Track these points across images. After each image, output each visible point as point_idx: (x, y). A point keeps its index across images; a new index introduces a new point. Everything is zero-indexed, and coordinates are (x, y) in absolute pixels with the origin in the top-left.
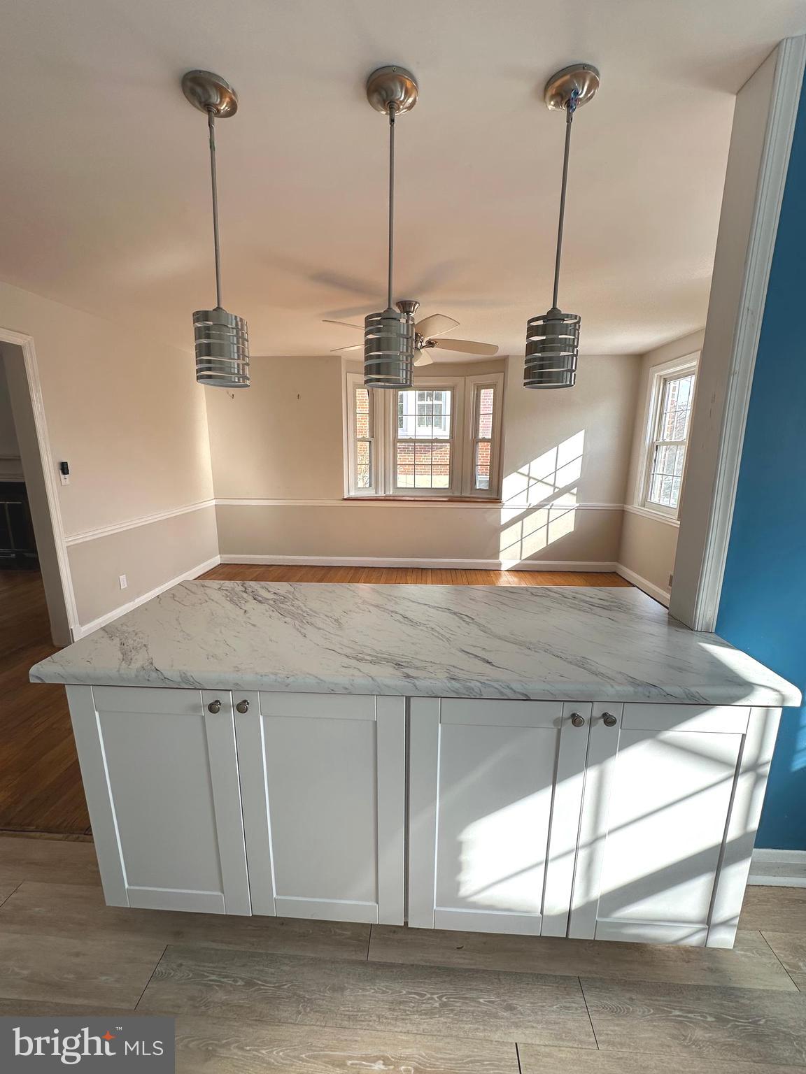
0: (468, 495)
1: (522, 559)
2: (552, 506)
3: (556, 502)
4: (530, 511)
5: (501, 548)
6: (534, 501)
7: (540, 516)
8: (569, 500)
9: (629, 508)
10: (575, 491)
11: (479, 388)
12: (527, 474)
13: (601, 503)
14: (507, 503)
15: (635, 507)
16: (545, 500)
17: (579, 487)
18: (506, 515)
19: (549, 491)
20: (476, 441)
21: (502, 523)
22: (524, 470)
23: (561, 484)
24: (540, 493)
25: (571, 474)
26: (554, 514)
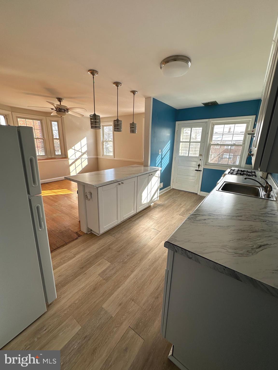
0: (54, 157)
1: (77, 174)
2: (82, 158)
3: (83, 157)
4: (76, 160)
5: (71, 172)
6: (77, 157)
7: (79, 161)
8: (85, 156)
9: (99, 157)
10: (86, 153)
11: (51, 121)
12: (74, 149)
13: (93, 156)
14: (70, 158)
15: (100, 157)
16: (80, 156)
17: (87, 152)
18: (70, 162)
19: (80, 154)
20: (53, 139)
21: (70, 164)
22: (73, 148)
23: (83, 151)
24: (78, 154)
25: (85, 149)
26: (83, 160)
